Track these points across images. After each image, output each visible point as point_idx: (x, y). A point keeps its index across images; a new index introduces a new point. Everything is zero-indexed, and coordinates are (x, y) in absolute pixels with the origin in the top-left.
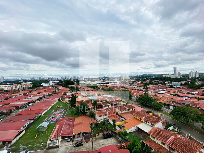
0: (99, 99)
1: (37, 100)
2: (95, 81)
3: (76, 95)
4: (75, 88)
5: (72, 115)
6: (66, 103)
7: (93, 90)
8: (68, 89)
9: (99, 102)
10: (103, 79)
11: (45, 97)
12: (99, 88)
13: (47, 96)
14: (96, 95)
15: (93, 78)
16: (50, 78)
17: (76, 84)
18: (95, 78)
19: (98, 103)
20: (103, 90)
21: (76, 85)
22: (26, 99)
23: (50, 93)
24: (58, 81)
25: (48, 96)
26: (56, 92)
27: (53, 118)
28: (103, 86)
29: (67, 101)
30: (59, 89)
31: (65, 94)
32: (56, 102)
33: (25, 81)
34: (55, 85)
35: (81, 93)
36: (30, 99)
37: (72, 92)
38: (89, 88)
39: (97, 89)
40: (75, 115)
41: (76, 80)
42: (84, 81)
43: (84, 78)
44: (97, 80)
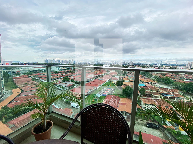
0: (148, 87)
1: (95, 78)
2: (147, 68)
3: (123, 78)
4: (123, 72)
5: (118, 95)
9: (148, 91)
10: (159, 65)
12: (151, 76)
13: (101, 76)
14: (145, 82)
15: (144, 64)
16: (104, 63)
18: (147, 64)
19: (146, 91)
20: (156, 78)
23: (103, 74)
24: (109, 65)
29: (115, 83)
30: (109, 72)
32: (107, 82)
42: (134, 66)
43: (133, 64)
44: (150, 67)
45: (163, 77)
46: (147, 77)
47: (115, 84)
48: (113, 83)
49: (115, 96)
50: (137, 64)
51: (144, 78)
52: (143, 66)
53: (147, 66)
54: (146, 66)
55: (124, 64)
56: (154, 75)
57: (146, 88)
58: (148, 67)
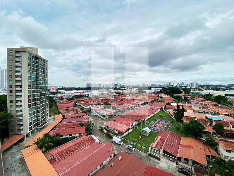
0: (228, 122)
1: (141, 105)
2: (221, 91)
3: (184, 107)
4: (183, 98)
5: (178, 132)
6: (170, 115)
7: (215, 105)
8: (173, 99)
9: (228, 128)
11: (148, 104)
12: (231, 104)
13: (149, 103)
14: (222, 114)
15: (217, 86)
16: (153, 85)
17: (184, 92)
18: (220, 86)
19: (225, 128)
21: (184, 94)
22: (133, 103)
23: (153, 100)
24: (161, 88)
25: (151, 103)
26: (159, 100)
27: (155, 126)
29: (172, 113)
30: (161, 97)
31: (169, 103)
32: (158, 111)
33: (133, 87)
34: (158, 92)
35: (193, 107)
36: (136, 103)
37: (179, 103)
38: (207, 101)
39: (224, 104)
40: (182, 133)
41: (184, 88)
42: (199, 89)
43: (198, 86)
44: (227, 89)
46: (224, 106)
47: (171, 115)
48: (168, 113)
49: (172, 133)
50: (204, 86)
51: (218, 107)
52: (215, 89)
53: (222, 88)
54: (220, 88)
55: (183, 86)
57: (225, 123)
58: (224, 90)
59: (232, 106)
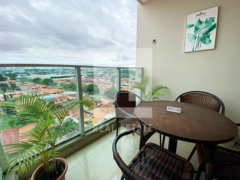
0: (57, 98)
3: (13, 96)
4: (9, 86)
5: (12, 126)
7: (45, 88)
9: (57, 102)
12: (56, 84)
14: (51, 93)
17: (9, 79)
20: (62, 86)
21: (10, 81)
28: (62, 80)
35: (24, 93)
37: (5, 92)
38: (37, 85)
39: (51, 85)
40: (19, 124)
41: (8, 73)
42: (27, 74)
43: (25, 70)
44: (51, 73)
45: (69, 83)
46: (52, 87)
49: (5, 131)
52: (42, 73)
54: (46, 72)
56: (59, 83)
58: (50, 74)
59: (57, 85)
